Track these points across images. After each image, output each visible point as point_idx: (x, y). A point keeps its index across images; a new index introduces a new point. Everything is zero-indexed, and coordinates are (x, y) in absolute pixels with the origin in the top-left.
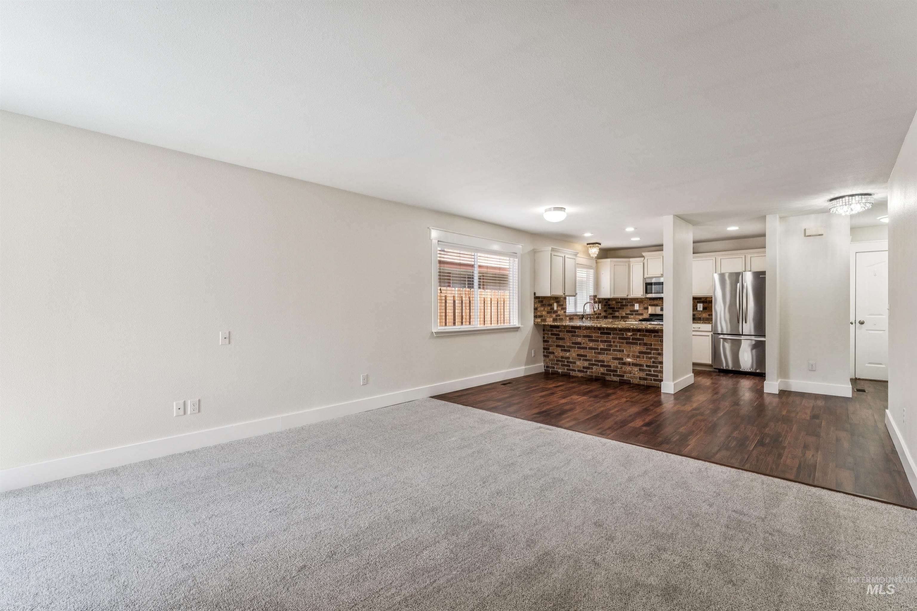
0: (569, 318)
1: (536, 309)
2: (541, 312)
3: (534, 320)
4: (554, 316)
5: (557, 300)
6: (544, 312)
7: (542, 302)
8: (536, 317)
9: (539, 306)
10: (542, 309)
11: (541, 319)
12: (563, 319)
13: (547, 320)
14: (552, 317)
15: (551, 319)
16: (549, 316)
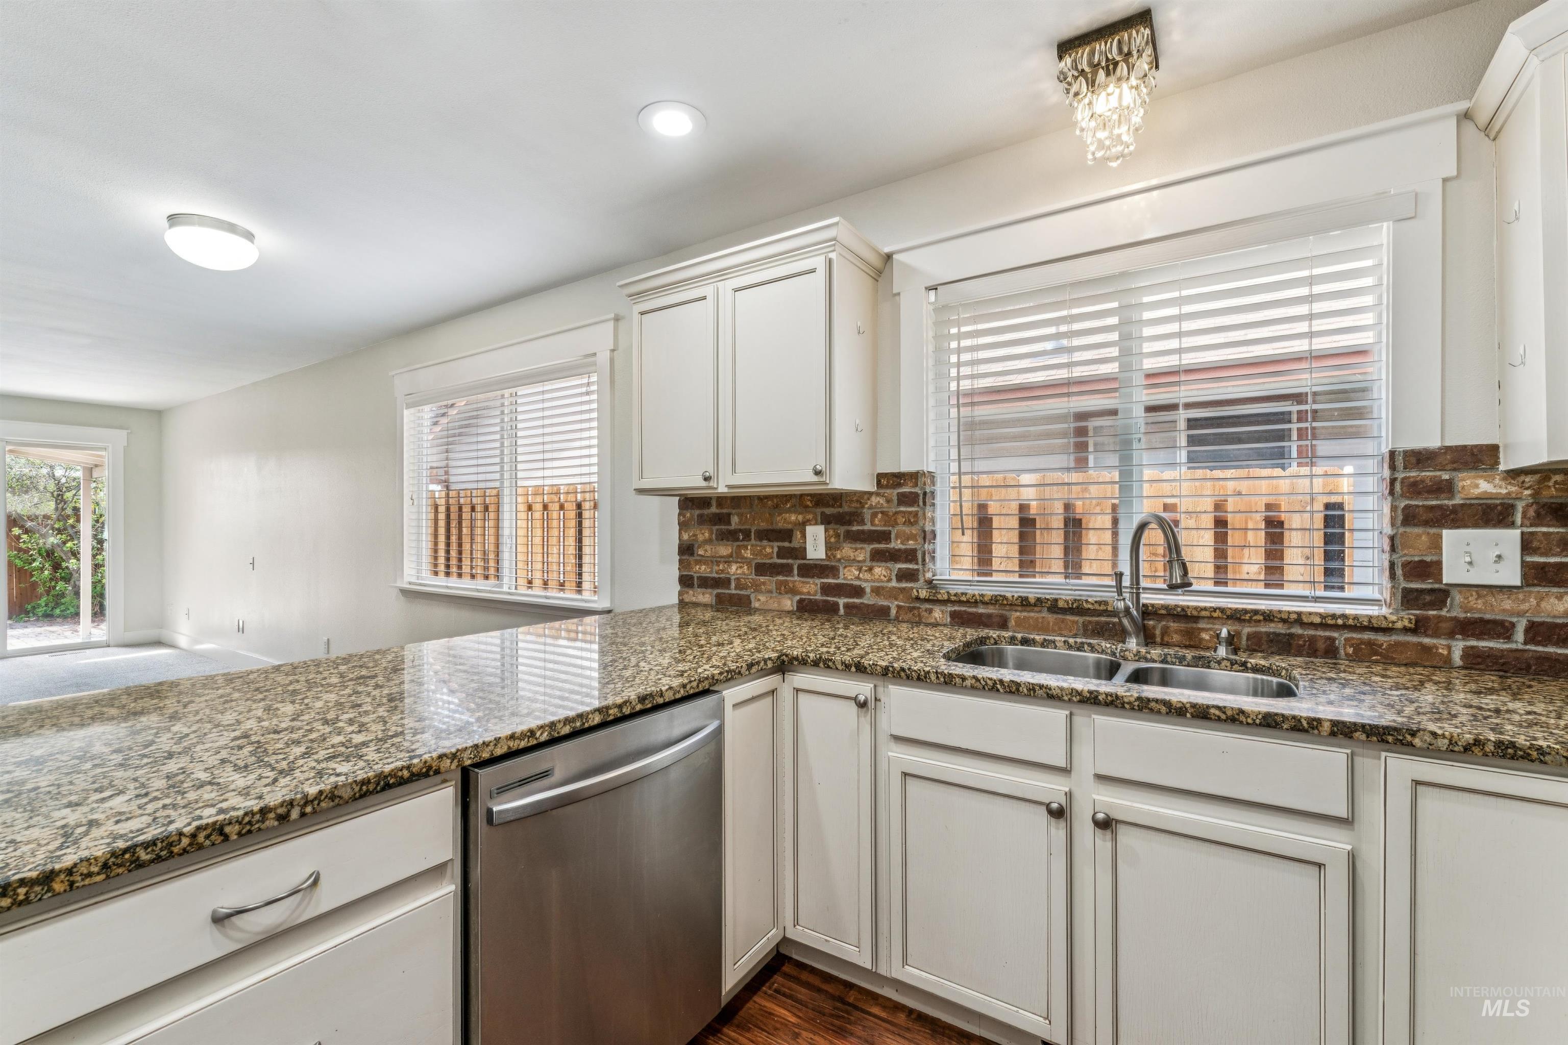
0: (953, 615)
1: (686, 550)
2: (718, 563)
3: (680, 594)
4: (811, 588)
5: (829, 511)
6: (734, 567)
7: (722, 519)
8: (686, 581)
9: (701, 538)
10: (724, 550)
11: (718, 596)
12: (893, 612)
13: (756, 604)
14: (793, 591)
15: (788, 603)
16: (773, 587)
